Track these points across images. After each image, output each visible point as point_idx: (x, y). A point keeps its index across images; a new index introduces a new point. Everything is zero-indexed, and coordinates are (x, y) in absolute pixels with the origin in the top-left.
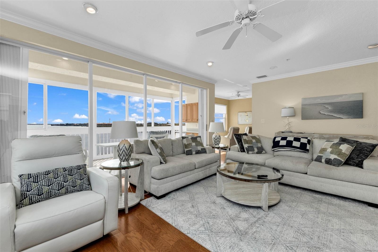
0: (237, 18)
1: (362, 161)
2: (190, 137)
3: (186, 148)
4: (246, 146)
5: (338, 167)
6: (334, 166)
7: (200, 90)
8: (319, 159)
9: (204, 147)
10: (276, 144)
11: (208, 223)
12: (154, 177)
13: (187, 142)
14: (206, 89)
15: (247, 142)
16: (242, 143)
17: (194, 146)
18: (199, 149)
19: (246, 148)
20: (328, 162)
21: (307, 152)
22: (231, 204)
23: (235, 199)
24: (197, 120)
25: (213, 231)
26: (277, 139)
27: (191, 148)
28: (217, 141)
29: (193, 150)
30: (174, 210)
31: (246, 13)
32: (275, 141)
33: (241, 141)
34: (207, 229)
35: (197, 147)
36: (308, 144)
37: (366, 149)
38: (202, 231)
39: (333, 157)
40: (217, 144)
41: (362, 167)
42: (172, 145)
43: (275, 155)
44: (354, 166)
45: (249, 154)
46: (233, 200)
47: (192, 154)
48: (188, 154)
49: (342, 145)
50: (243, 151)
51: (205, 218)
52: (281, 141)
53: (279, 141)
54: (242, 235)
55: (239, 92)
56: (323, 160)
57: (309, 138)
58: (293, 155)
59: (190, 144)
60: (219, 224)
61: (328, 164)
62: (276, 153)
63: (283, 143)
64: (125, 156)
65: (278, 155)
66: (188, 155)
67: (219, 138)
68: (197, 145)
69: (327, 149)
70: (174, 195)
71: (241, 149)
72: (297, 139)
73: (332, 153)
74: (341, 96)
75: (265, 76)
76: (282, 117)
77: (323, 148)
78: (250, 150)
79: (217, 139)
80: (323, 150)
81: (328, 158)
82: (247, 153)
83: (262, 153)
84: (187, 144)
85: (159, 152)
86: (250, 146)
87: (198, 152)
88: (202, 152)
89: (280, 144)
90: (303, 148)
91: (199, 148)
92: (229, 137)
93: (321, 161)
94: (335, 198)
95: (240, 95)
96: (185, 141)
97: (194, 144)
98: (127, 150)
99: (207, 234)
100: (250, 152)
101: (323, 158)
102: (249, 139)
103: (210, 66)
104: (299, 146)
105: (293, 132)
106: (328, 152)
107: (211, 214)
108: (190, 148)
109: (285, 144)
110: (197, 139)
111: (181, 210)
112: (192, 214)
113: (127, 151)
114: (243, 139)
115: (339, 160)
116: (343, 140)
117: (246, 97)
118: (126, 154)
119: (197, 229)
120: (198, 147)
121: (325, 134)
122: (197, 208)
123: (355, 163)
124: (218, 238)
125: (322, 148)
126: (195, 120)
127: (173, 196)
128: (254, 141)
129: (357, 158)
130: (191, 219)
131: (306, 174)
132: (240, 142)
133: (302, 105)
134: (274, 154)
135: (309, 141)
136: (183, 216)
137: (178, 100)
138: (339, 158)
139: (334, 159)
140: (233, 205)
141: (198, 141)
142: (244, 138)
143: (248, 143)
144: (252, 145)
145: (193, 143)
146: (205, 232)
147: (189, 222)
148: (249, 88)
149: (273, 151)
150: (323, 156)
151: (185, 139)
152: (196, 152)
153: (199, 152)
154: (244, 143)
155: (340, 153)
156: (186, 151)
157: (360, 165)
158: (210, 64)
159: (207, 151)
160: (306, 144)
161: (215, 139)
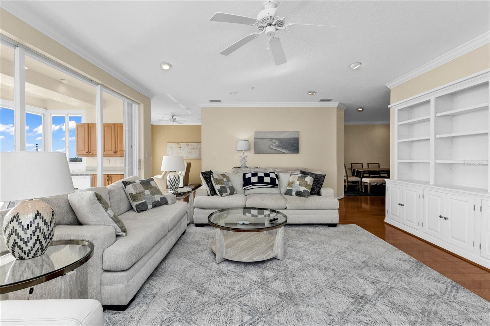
0: (264, 20)
1: (320, 190)
2: (138, 182)
3: (134, 200)
4: (217, 187)
5: (308, 197)
6: (304, 197)
7: (126, 103)
8: (289, 193)
9: (163, 195)
10: (247, 182)
11: (245, 304)
12: (108, 269)
13: (135, 189)
14: (138, 104)
15: (218, 182)
16: (212, 183)
17: (148, 195)
18: (157, 200)
19: (218, 190)
20: (299, 194)
21: (277, 187)
22: (242, 266)
23: (246, 258)
24: (114, 152)
25: (263, 312)
26: (248, 176)
27: (144, 199)
28: (175, 184)
29: (148, 201)
30: (177, 313)
31: (280, 19)
32: (246, 178)
33: (211, 181)
34: (252, 314)
35: (153, 196)
36: (276, 179)
37: (320, 179)
38: (251, 322)
39: (302, 189)
40: (175, 188)
41: (320, 195)
42: (109, 199)
43: (246, 194)
44: (315, 195)
45: (222, 197)
46: (245, 260)
47: (146, 210)
48: (141, 210)
49: (306, 177)
50: (213, 194)
51: (235, 301)
52: (252, 178)
53: (250, 178)
54: (292, 298)
55: (174, 115)
56: (294, 193)
57: (276, 173)
58: (264, 192)
59: (141, 192)
60: (258, 299)
61: (298, 196)
62: (247, 192)
63: (254, 179)
64: (41, 243)
65: (249, 194)
66: (141, 213)
67: (178, 179)
68: (153, 193)
69: (295, 182)
70: (150, 288)
71: (211, 192)
72: (267, 175)
73: (300, 185)
74: (285, 132)
75: (219, 101)
76: (238, 150)
77: (292, 182)
78: (222, 191)
79: (176, 181)
80: (291, 184)
81: (298, 190)
82: (220, 196)
83: (234, 193)
84: (137, 194)
85: (112, 216)
86: (222, 186)
87: (156, 205)
88: (162, 203)
89: (252, 181)
90: (273, 183)
91: (157, 198)
92: (164, 178)
93: (292, 194)
94: (308, 227)
95: (175, 119)
96: (130, 189)
97: (147, 192)
98: (49, 224)
99: (260, 320)
100: (224, 194)
101: (293, 191)
102: (220, 178)
103: (163, 69)
104: (269, 181)
105: (248, 167)
106: (297, 185)
107: (236, 291)
108: (142, 199)
109: (257, 181)
110: (150, 183)
111: (189, 306)
112: (213, 304)
113: (48, 227)
114: (213, 178)
115: (308, 191)
116: (304, 173)
117: (182, 123)
118: (45, 236)
119: (242, 323)
120: (156, 196)
121: (277, 168)
122: (209, 293)
123: (316, 192)
124: (276, 318)
125: (290, 181)
126: (110, 153)
127: (150, 291)
128: (225, 180)
129: (316, 188)
130: (218, 312)
131: (286, 209)
132: (209, 183)
133: (255, 139)
134: (244, 193)
135: (277, 175)
136: (202, 314)
137: (64, 115)
138: (307, 190)
139: (304, 190)
140: (246, 266)
141: (153, 186)
142: (215, 178)
143: (220, 183)
144: (224, 185)
145: (145, 190)
146: (254, 319)
147: (221, 318)
148: (190, 113)
149: (244, 190)
150: (292, 189)
151: (131, 185)
152: (153, 205)
153: (157, 203)
154: (215, 183)
155: (306, 185)
156: (136, 206)
157: (318, 193)
158: (166, 67)
159: (169, 201)
160: (275, 178)
161: (173, 180)
